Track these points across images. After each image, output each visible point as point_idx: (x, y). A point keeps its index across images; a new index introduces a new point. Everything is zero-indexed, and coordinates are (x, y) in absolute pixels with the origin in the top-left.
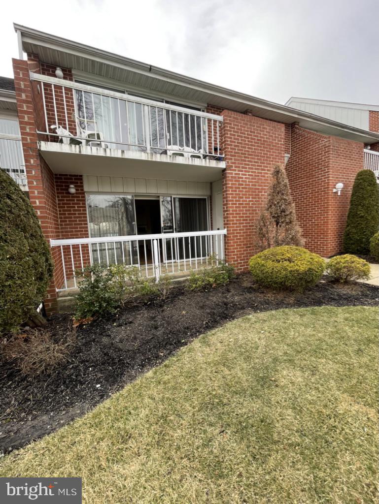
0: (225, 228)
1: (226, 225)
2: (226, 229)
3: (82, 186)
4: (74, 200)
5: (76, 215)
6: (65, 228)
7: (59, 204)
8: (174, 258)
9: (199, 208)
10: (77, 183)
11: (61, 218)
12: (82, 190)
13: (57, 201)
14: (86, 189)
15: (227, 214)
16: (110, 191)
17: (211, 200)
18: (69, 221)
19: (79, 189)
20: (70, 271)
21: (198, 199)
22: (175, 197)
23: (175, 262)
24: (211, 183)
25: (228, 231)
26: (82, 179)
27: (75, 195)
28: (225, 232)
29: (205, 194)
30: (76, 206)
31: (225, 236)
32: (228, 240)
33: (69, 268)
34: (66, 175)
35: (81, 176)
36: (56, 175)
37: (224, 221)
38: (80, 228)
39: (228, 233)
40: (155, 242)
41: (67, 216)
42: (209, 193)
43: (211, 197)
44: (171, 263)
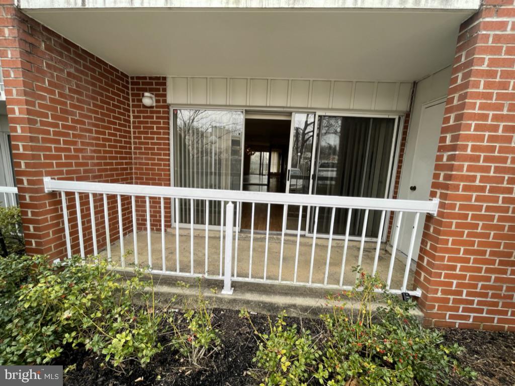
0: (433, 195)
1: (438, 188)
2: (436, 201)
3: (165, 96)
4: (152, 117)
5: (154, 139)
6: (139, 158)
7: (134, 122)
8: (303, 228)
9: (373, 139)
10: (158, 90)
11: (135, 143)
12: (165, 101)
13: (132, 117)
14: (170, 99)
15: (452, 158)
16: (205, 103)
17: (407, 122)
18: (146, 149)
19: (161, 99)
20: (142, 220)
21: (374, 119)
22: (322, 113)
23: (302, 236)
24: (415, 84)
25: (442, 205)
26: (165, 84)
27: (155, 109)
28: (432, 206)
29: (394, 109)
30: (155, 126)
31: (429, 217)
32: (437, 231)
33: (141, 216)
34: (145, 78)
35: (165, 78)
36: (132, 78)
37: (436, 176)
38: (159, 160)
39: (440, 214)
40: (230, 207)
41: (143, 140)
42: (403, 106)
43: (407, 117)
44: (296, 235)
